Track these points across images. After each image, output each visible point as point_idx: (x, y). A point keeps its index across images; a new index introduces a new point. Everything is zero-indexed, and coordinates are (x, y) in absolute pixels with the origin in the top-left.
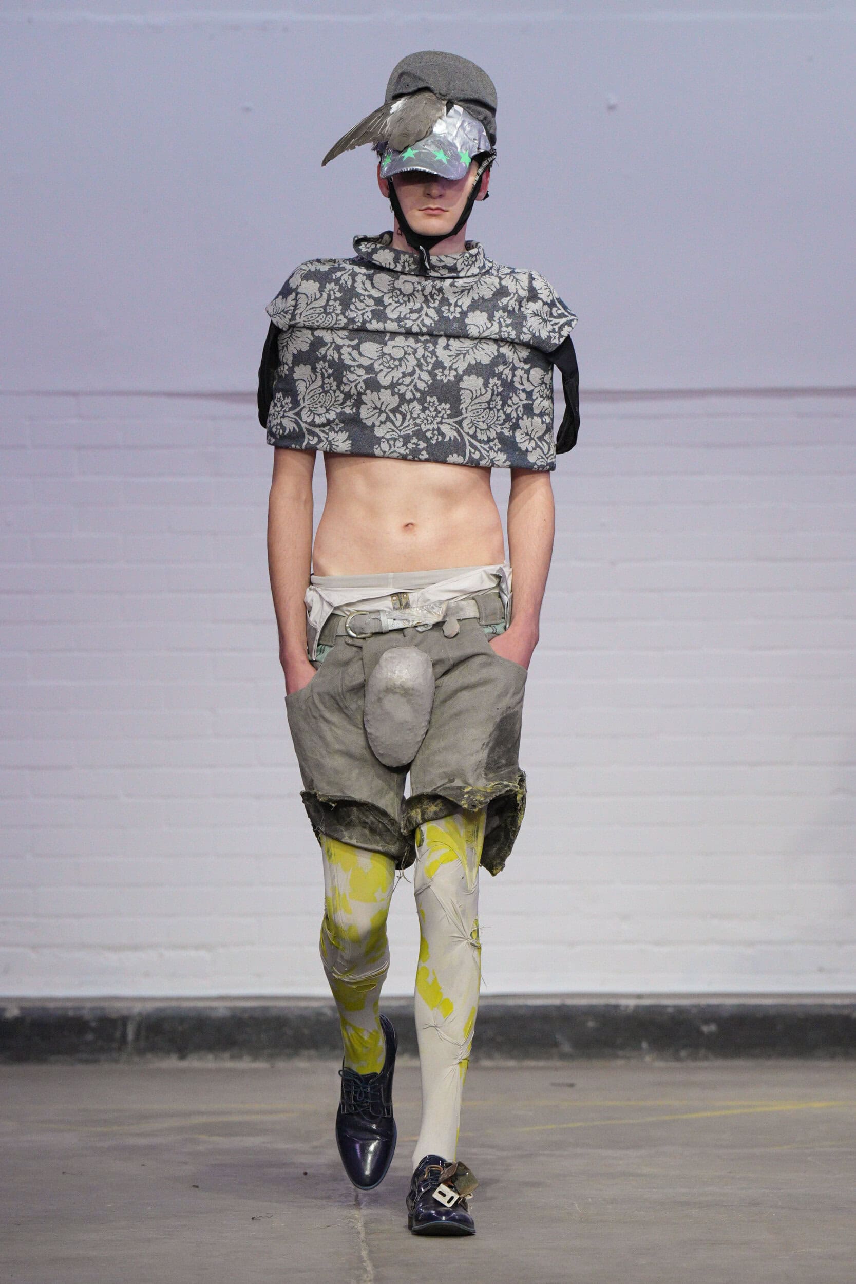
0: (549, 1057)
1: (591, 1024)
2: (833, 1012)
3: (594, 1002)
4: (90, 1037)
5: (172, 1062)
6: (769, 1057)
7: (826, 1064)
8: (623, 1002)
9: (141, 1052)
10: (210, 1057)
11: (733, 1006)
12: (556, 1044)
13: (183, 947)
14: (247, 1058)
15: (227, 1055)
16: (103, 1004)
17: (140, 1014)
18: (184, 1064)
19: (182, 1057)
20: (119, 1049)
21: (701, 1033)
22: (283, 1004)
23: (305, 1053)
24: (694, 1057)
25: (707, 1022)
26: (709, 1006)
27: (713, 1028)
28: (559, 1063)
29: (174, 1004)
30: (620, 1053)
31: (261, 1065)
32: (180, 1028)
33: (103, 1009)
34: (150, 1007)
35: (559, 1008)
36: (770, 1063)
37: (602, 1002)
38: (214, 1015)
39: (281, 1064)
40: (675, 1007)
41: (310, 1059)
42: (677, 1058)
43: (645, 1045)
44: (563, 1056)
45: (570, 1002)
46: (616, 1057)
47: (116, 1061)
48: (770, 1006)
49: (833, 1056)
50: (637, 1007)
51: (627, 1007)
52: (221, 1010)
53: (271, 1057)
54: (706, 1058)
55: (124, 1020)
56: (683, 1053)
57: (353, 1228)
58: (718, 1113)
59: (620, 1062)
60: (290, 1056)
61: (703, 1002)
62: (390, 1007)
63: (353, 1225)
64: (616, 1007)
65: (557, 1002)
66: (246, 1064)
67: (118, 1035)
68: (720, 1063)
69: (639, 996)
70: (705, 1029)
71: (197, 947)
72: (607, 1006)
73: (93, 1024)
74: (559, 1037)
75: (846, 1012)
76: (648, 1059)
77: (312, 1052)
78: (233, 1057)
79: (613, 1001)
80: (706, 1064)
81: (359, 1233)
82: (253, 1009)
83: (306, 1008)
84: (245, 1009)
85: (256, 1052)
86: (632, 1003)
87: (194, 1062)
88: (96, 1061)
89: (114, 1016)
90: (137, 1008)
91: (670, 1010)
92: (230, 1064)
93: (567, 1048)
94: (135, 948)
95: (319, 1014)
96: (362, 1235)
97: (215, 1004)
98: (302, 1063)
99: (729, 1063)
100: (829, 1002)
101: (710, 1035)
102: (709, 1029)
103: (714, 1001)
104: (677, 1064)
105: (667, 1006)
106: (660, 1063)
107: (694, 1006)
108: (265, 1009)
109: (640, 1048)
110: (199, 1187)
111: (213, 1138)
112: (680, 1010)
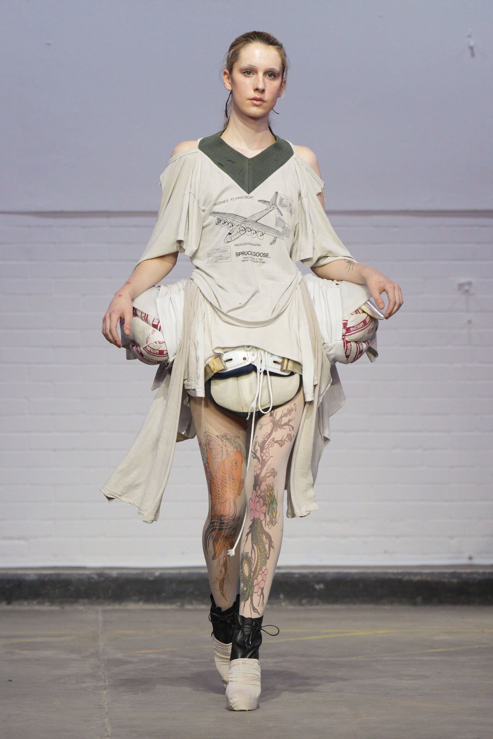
2: (393, 577)
5: (3, 606)
6: (354, 603)
7: (387, 607)
10: (25, 603)
11: (334, 573)
13: (10, 538)
14: (47, 604)
15: (35, 602)
18: (9, 607)
19: (9, 603)
21: (315, 589)
23: (81, 601)
24: (310, 603)
25: (318, 582)
26: (319, 573)
27: (322, 586)
29: (4, 572)
31: (55, 608)
32: (8, 586)
36: (356, 607)
38: (28, 578)
39: (67, 608)
40: (299, 574)
41: (84, 604)
42: (301, 604)
43: (282, 596)
48: (356, 574)
49: (392, 603)
52: (32, 575)
53: (61, 603)
54: (317, 604)
56: (304, 601)
57: (101, 705)
58: (322, 637)
60: (72, 603)
61: (316, 571)
62: (132, 574)
66: (46, 607)
68: (326, 606)
70: (317, 587)
71: (19, 539)
75: (400, 577)
76: (283, 604)
77: (86, 601)
78: (39, 603)
80: (318, 607)
81: (104, 708)
82: (51, 575)
83: (82, 574)
84: (46, 575)
85: (52, 601)
87: (15, 607)
91: (296, 576)
92: (37, 608)
95: (90, 578)
96: (106, 710)
97: (28, 572)
98: (79, 607)
99: (330, 607)
100: (390, 571)
101: (320, 590)
102: (320, 587)
103: (322, 571)
104: (300, 608)
105: (294, 574)
106: (290, 607)
107: (310, 573)
108: (58, 575)
109: (279, 598)
110: (12, 680)
111: (23, 652)
112: (302, 576)
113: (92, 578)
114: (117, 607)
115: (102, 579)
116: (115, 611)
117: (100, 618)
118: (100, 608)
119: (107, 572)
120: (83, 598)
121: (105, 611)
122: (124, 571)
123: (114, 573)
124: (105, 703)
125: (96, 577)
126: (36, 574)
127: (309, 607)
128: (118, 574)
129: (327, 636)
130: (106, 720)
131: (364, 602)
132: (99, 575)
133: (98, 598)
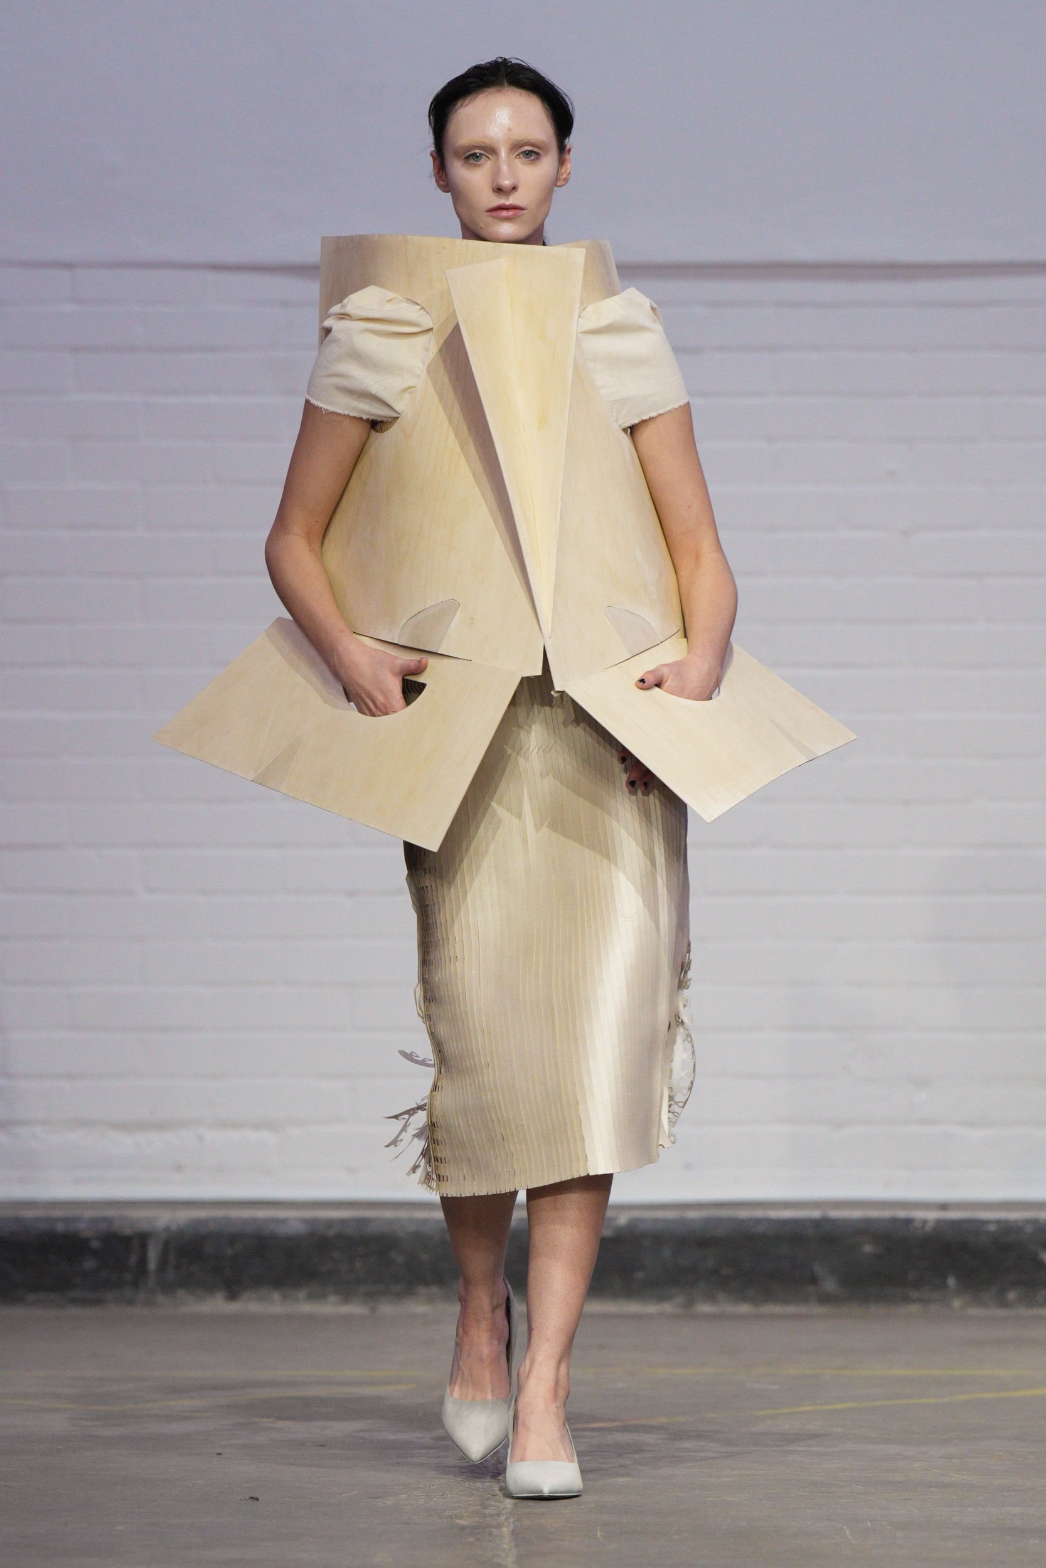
0: (805, 1300)
1: (868, 1248)
3: (873, 1214)
4: (90, 1264)
5: (217, 1304)
8: (919, 1215)
9: (168, 1288)
10: (276, 1296)
12: (814, 1280)
13: (235, 1125)
14: (332, 1298)
15: (302, 1294)
16: (111, 1213)
17: (167, 1229)
18: (234, 1307)
19: (233, 1296)
20: (135, 1284)
21: (1041, 1265)
22: (389, 1214)
23: (422, 1290)
24: (1029, 1301)
28: (816, 1309)
29: (219, 1212)
30: (915, 1294)
31: (355, 1309)
32: (229, 1252)
33: (108, 1220)
34: (183, 1217)
35: (817, 1223)
37: (885, 1214)
38: (282, 1230)
39: (387, 1308)
40: (999, 1222)
41: (430, 1300)
42: (1004, 1304)
43: (951, 1281)
44: (825, 1299)
45: (834, 1214)
46: (907, 1300)
47: (131, 1302)
50: (939, 1222)
51: (925, 1222)
52: (293, 1222)
53: (370, 1296)
55: (143, 1238)
56: (1012, 1295)
59: (914, 1308)
60: (399, 1296)
64: (908, 1221)
65: (816, 1214)
66: (331, 1307)
67: (133, 1260)
69: (944, 1206)
71: (257, 1126)
72: (894, 1221)
73: (95, 1244)
74: (818, 1269)
76: (956, 1303)
77: (435, 1290)
78: (311, 1297)
79: (902, 1214)
82: (343, 1222)
84: (330, 1223)
85: (346, 1289)
86: (932, 1215)
87: (250, 1305)
88: (98, 1302)
89: (128, 1231)
90: (164, 1219)
91: (992, 1228)
92: (307, 1308)
93: (830, 1285)
94: (161, 1126)
97: (282, 1213)
98: (417, 1308)
104: (1001, 1312)
105: (986, 1222)
106: (973, 1311)
107: (1030, 1222)
108: (362, 1222)
109: (944, 1286)
110: (260, 1498)
111: (280, 1424)
112: (1007, 1228)
120: (427, 1283)
126: (306, 1221)
127: (1023, 1311)
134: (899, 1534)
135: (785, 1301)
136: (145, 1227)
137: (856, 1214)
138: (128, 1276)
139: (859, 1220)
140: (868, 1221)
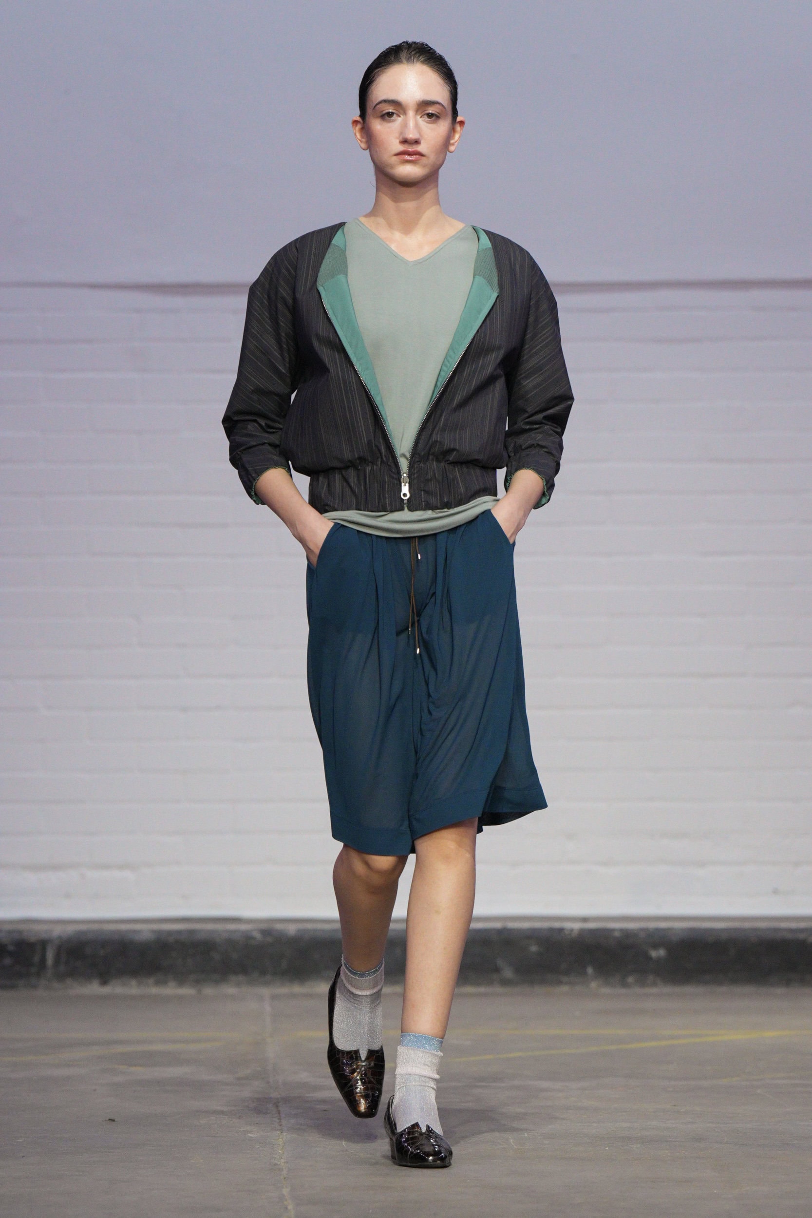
0: (490, 983)
1: (534, 948)
2: (789, 936)
3: (537, 925)
4: (7, 961)
5: (94, 988)
6: (720, 983)
7: (780, 991)
8: (568, 925)
9: (61, 977)
10: (134, 982)
11: (683, 930)
12: (497, 970)
13: (107, 867)
14: (172, 984)
15: (151, 981)
16: (22, 927)
17: (60, 937)
18: (106, 990)
19: (104, 983)
20: (38, 975)
21: (649, 958)
22: (210, 926)
23: (233, 978)
24: (642, 983)
25: (656, 946)
26: (657, 930)
27: (662, 952)
28: (499, 989)
29: (95, 927)
30: (565, 979)
31: (187, 991)
32: (102, 953)
33: (20, 932)
34: (71, 929)
35: (500, 932)
36: (724, 989)
37: (546, 925)
38: (138, 938)
39: (209, 991)
40: (621, 930)
41: (238, 985)
42: (624, 985)
43: (590, 970)
44: (505, 983)
45: (511, 925)
46: (560, 983)
47: (34, 987)
48: (722, 930)
49: (788, 983)
50: (582, 931)
51: (572, 930)
52: (145, 933)
53: (197, 982)
54: (654, 984)
55: (43, 944)
56: (630, 979)
57: (276, 1164)
58: (664, 1043)
59: (565, 988)
60: (217, 982)
61: (652, 925)
62: (323, 931)
63: (276, 1162)
64: (561, 930)
65: (498, 925)
66: (171, 990)
67: (36, 959)
68: (667, 989)
69: (585, 920)
70: (654, 954)
71: (121, 867)
72: (551, 930)
73: (11, 948)
74: (500, 962)
75: (801, 936)
76: (593, 985)
77: (241, 978)
78: (157, 983)
79: (557, 925)
80: (654, 990)
81: (281, 1170)
82: (179, 932)
83: (234, 931)
84: (170, 933)
85: (181, 978)
86: (577, 926)
87: (116, 988)
88: (13, 987)
89: (33, 939)
90: (57, 931)
91: (617, 934)
92: (154, 990)
93: (508, 973)
94: (56, 867)
95: (248, 937)
96: (285, 1172)
97: (138, 927)
98: (230, 990)
99: (678, 989)
100: (784, 925)
101: (659, 960)
102: (658, 953)
103: (663, 925)
104: (623, 991)
105: (613, 930)
106: (606, 990)
107: (642, 930)
108: (192, 932)
109: (585, 973)
110: (116, 1120)
111: (133, 1069)
112: (627, 934)
113: (252, 938)
114: (297, 989)
115: (269, 939)
116: (294, 996)
117: (268, 1009)
118: (266, 991)
119: (279, 926)
120: (236, 973)
121: (274, 997)
122: (309, 926)
123: (292, 929)
124: (283, 1160)
125: (258, 936)
126: (154, 931)
127: (638, 990)
128: (299, 931)
129: (676, 1042)
130: (286, 1191)
131: (735, 981)
132: (266, 932)
133: (263, 973)
134: (546, 1142)
135: (478, 984)
136: (44, 936)
137: (526, 925)
138: (33, 970)
139: (528, 929)
140: (534, 930)
